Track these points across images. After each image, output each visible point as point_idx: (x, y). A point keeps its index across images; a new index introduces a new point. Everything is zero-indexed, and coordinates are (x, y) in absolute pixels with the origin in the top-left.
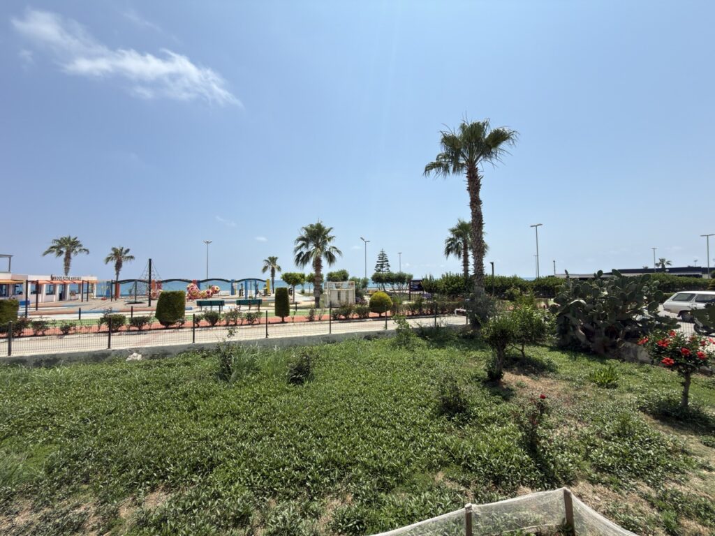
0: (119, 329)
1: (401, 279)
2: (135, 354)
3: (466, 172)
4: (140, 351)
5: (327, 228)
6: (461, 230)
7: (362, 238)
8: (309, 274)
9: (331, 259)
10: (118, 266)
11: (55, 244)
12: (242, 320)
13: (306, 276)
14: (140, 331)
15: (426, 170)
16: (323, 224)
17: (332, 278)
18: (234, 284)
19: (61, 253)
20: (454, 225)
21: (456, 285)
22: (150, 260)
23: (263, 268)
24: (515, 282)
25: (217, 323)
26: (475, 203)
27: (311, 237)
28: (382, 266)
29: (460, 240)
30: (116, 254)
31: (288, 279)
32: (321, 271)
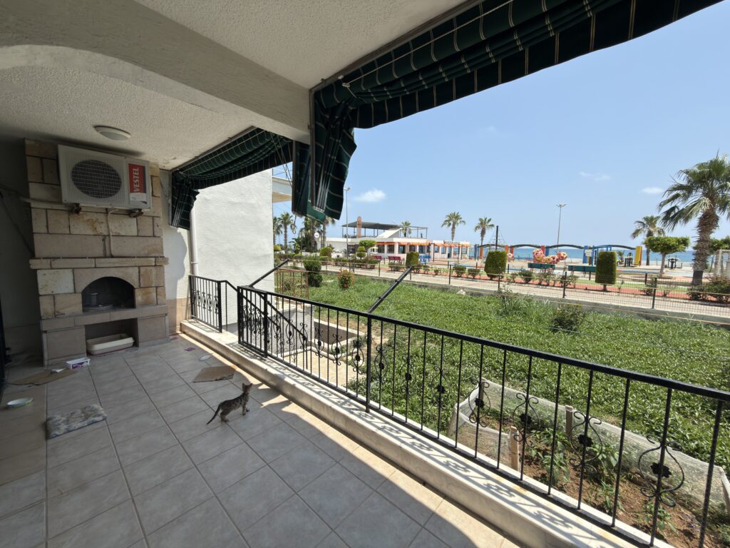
0: (462, 276)
2: (462, 290)
4: (466, 290)
10: (483, 233)
11: (447, 219)
14: (474, 279)
18: (586, 251)
19: (450, 224)
23: (632, 232)
25: (531, 282)
30: (482, 223)
31: (654, 245)
32: (711, 232)
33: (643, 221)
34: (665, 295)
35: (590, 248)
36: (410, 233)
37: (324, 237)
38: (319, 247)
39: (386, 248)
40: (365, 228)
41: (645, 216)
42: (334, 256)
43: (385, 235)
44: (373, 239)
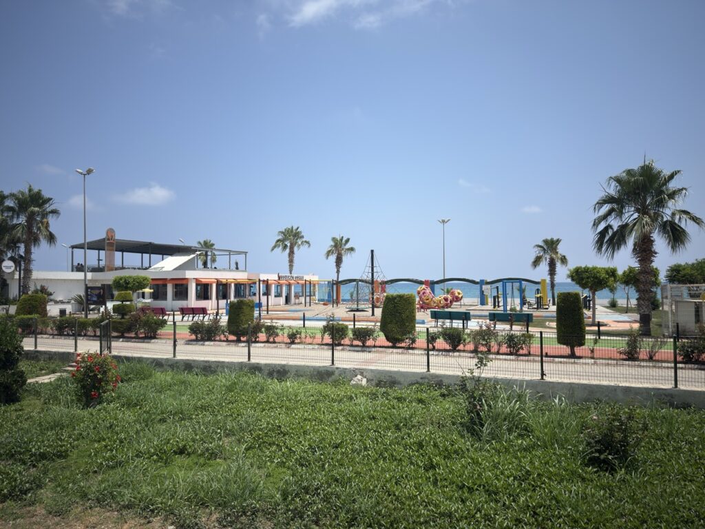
0: (342, 342)
2: (359, 377)
4: (365, 374)
5: (667, 172)
9: (676, 236)
10: (339, 261)
11: (280, 237)
12: (500, 345)
13: (620, 272)
14: (364, 347)
17: (678, 276)
18: (484, 287)
19: (285, 247)
22: (372, 251)
23: (533, 259)
25: (461, 347)
27: (628, 194)
30: (336, 246)
31: (582, 279)
32: (652, 261)
33: (542, 244)
34: (651, 359)
35: (488, 283)
36: (214, 261)
37: (28, 272)
38: (14, 291)
39: (170, 290)
40: (123, 251)
41: (544, 238)
42: (53, 310)
43: (168, 265)
44: (142, 274)
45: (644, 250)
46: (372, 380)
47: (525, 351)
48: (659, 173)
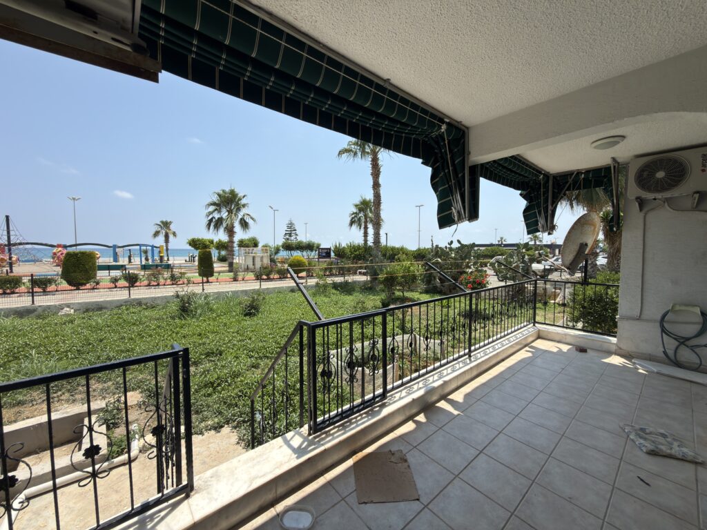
0: (17, 290)
1: (309, 247)
2: (66, 309)
3: (370, 159)
4: (72, 307)
5: (241, 195)
6: (363, 206)
7: (270, 207)
8: (217, 240)
9: (244, 225)
12: (165, 280)
13: (215, 242)
14: (47, 292)
15: (339, 154)
16: (237, 191)
17: (242, 244)
18: (117, 250)
20: (357, 201)
21: (357, 253)
22: (7, 217)
23: (153, 233)
24: (402, 250)
25: (138, 284)
26: (376, 185)
27: (223, 202)
28: (290, 235)
29: (361, 215)
31: (196, 245)
32: (233, 237)
33: (160, 224)
34: (243, 280)
35: (120, 247)
41: (161, 220)
45: (230, 231)
46: (80, 310)
47: (181, 282)
48: (237, 194)
